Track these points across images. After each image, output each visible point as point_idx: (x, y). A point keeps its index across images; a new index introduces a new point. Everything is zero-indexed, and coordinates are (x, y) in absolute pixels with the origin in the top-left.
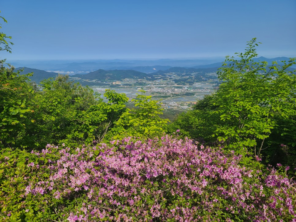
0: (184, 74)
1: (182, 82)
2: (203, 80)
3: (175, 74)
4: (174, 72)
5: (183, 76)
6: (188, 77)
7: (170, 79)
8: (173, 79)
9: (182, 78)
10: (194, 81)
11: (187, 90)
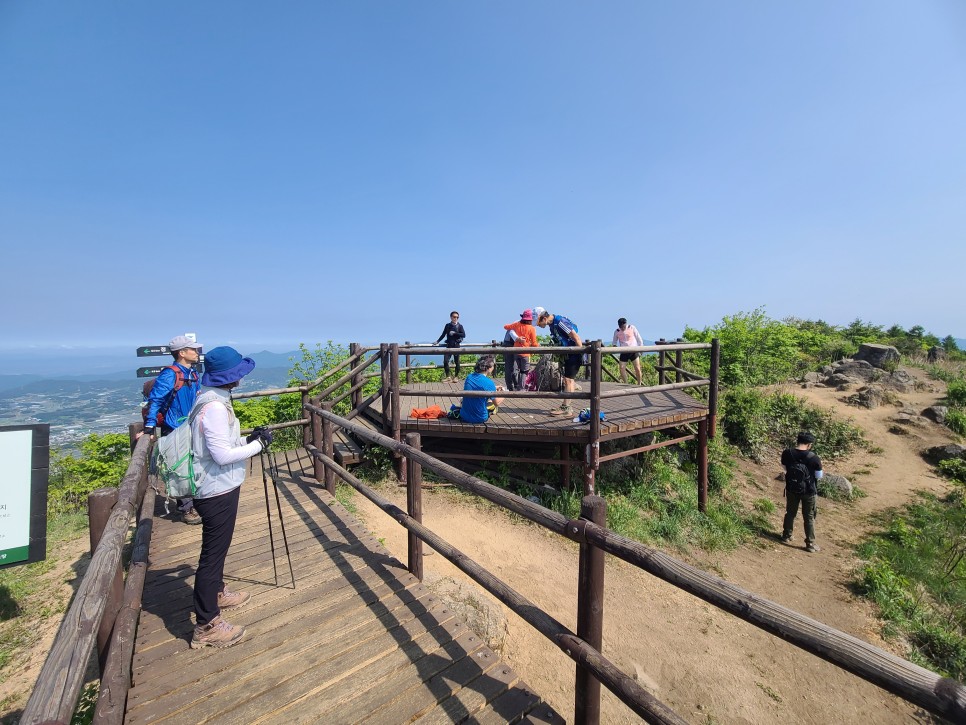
0: (76, 395)
1: (62, 417)
2: (127, 407)
3: (44, 398)
4: (44, 392)
5: (72, 400)
6: (86, 402)
7: (23, 412)
8: (37, 413)
9: (69, 406)
10: (100, 411)
11: (75, 435)
